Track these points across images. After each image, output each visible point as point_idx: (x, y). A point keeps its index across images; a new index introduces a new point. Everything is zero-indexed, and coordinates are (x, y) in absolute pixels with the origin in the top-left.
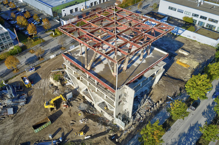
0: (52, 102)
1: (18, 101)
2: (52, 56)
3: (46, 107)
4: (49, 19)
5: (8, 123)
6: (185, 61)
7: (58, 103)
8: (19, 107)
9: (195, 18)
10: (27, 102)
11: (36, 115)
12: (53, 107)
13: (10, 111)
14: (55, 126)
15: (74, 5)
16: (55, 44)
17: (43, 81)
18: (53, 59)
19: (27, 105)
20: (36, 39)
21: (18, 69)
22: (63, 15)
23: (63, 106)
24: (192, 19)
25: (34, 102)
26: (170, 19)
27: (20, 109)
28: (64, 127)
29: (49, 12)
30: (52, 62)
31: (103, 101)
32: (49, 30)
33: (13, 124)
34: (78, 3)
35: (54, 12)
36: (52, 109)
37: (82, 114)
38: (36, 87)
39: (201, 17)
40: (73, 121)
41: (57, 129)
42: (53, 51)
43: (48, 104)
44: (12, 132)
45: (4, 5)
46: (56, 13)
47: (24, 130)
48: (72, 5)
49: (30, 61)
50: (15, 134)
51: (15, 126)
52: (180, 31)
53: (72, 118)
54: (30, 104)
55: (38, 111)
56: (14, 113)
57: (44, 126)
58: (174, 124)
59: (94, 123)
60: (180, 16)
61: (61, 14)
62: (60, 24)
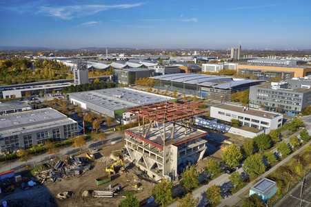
0: (112, 166)
1: (83, 167)
2: (113, 143)
3: (107, 170)
4: (113, 120)
7: (117, 169)
8: (84, 171)
9: (240, 120)
12: (113, 171)
13: (77, 172)
16: (116, 135)
17: (104, 158)
18: (114, 145)
19: (90, 170)
20: (99, 132)
21: (82, 150)
22: (124, 118)
23: (120, 172)
24: (238, 121)
26: (219, 122)
28: (121, 183)
29: (112, 115)
30: (112, 147)
32: (111, 127)
35: (116, 115)
36: (112, 173)
37: (137, 177)
38: (99, 160)
39: (246, 119)
41: (115, 184)
42: (113, 140)
43: (109, 168)
46: (118, 116)
49: (92, 146)
50: (80, 186)
51: (80, 181)
52: (227, 129)
54: (94, 169)
56: (80, 174)
58: (212, 181)
59: (146, 182)
60: (228, 119)
61: (122, 117)
62: (120, 124)
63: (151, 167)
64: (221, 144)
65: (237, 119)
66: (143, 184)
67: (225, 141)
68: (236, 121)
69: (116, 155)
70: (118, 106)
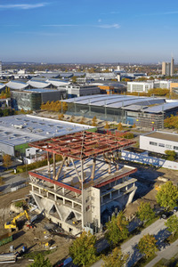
0: (14, 221)
2: (14, 189)
3: (6, 227)
4: (12, 159)
7: (20, 224)
9: (177, 151)
12: (15, 227)
16: (18, 179)
18: (15, 192)
22: (27, 155)
23: (25, 228)
24: (174, 152)
26: (151, 154)
28: (26, 243)
29: (12, 153)
32: (10, 168)
35: (16, 151)
36: (13, 230)
37: (48, 232)
40: (37, 237)
42: (14, 185)
43: (9, 223)
46: (19, 153)
52: (161, 163)
60: (162, 151)
61: (25, 155)
62: (23, 164)
63: (65, 218)
64: (154, 182)
65: (172, 149)
66: (57, 241)
67: (159, 179)
68: (171, 152)
69: (18, 205)
70: (18, 139)
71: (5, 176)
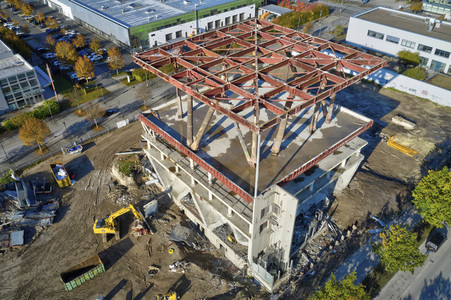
0: (110, 220)
1: (36, 216)
2: (122, 124)
3: (97, 231)
5: (10, 264)
6: (406, 141)
7: (124, 223)
8: (39, 229)
9: (423, 54)
10: (56, 220)
11: (73, 250)
12: (113, 232)
13: (18, 237)
14: (113, 276)
15: (175, 24)
16: (129, 97)
18: (124, 129)
19: (55, 225)
20: (91, 89)
22: (152, 44)
24: (417, 55)
25: (73, 219)
27: (40, 234)
28: (132, 279)
29: (125, 39)
30: (119, 136)
31: (226, 221)
32: (121, 71)
33: (19, 268)
34: (183, 22)
37: (177, 250)
38: (80, 186)
39: (438, 52)
40: (154, 265)
41: (117, 282)
43: (102, 224)
44: (15, 287)
45: (37, 24)
46: (137, 40)
47: (42, 283)
48: (170, 26)
50: (21, 291)
51: (23, 272)
53: (153, 260)
54: (62, 223)
55: (80, 241)
56: (25, 243)
57: (87, 276)
58: (389, 283)
59: (202, 272)
61: (147, 42)
63: (215, 226)
67: (396, 121)
68: (413, 55)
69: (124, 171)
70: (139, 14)
71: (111, 88)
